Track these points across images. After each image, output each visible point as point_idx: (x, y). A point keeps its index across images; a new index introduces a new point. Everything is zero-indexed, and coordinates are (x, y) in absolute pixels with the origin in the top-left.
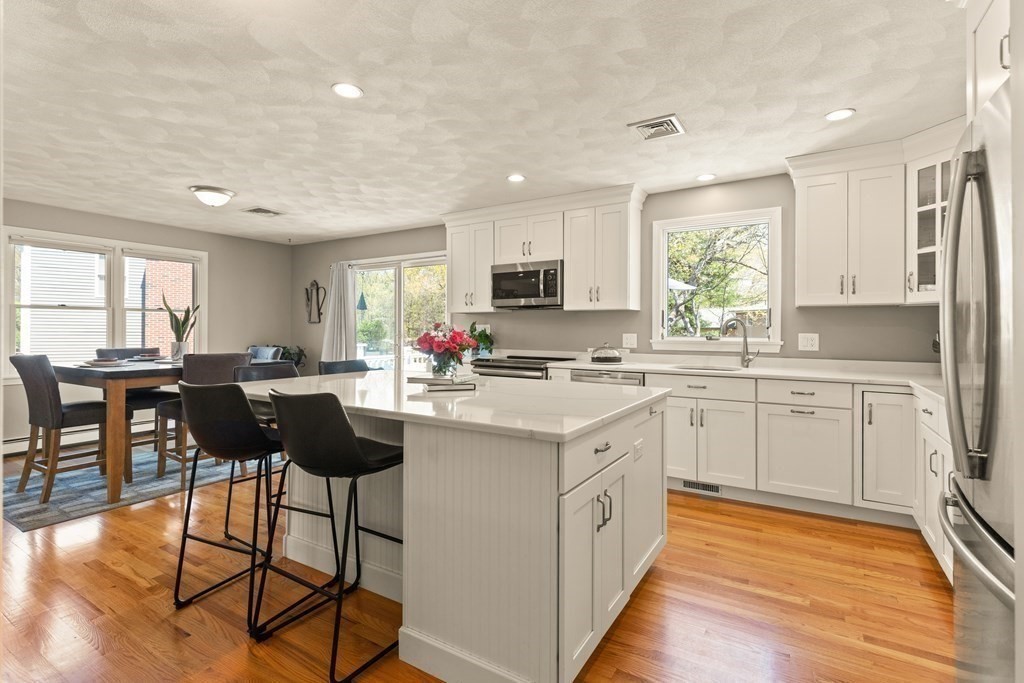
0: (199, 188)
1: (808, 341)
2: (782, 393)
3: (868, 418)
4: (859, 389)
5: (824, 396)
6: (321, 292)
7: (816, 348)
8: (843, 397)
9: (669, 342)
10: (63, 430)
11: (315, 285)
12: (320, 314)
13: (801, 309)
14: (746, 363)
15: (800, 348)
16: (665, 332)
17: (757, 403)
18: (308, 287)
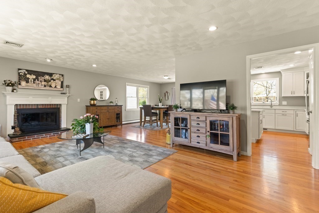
0: (165, 76)
1: (285, 103)
2: (280, 112)
3: (297, 115)
4: (295, 110)
5: (288, 112)
6: (169, 94)
7: (286, 104)
8: (292, 112)
9: (254, 103)
10: (153, 117)
11: (167, 92)
12: (168, 98)
13: (283, 97)
14: (271, 107)
15: (283, 104)
16: (253, 101)
17: (275, 113)
18: (165, 92)
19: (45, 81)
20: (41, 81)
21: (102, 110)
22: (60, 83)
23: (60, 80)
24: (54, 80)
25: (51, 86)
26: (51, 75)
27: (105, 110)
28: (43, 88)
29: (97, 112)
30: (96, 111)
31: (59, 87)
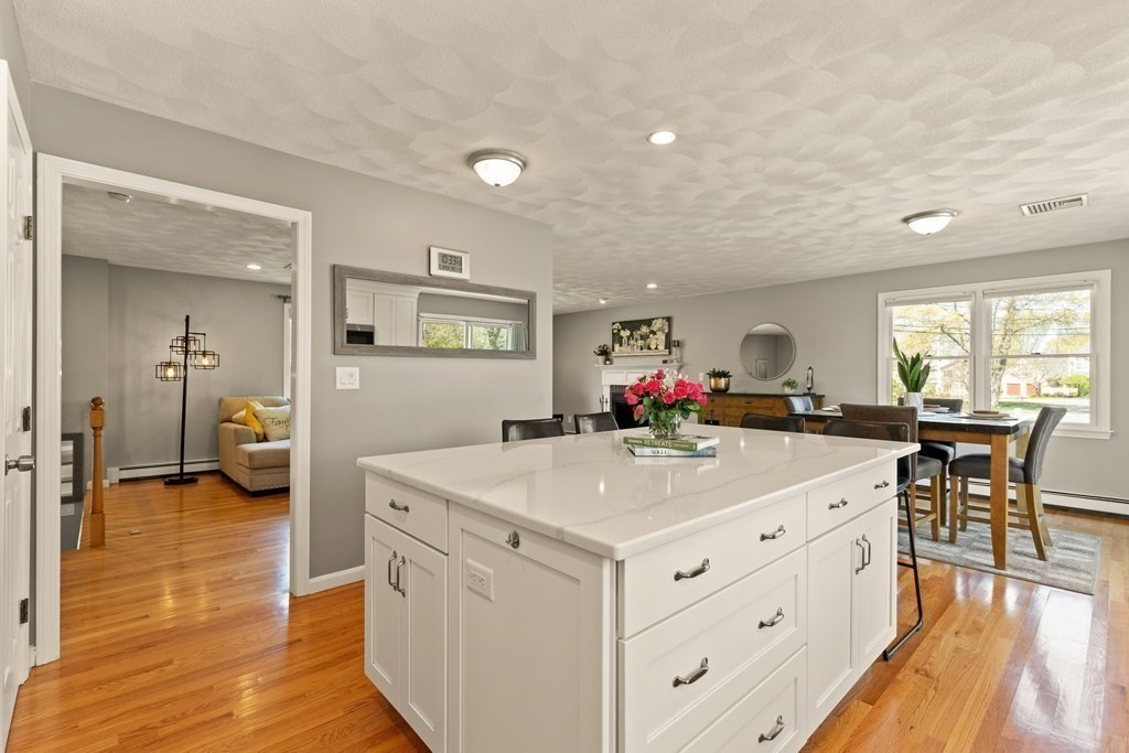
19: (642, 338)
20: (637, 340)
21: (729, 407)
22: (664, 337)
23: (663, 331)
24: (654, 333)
25: (649, 348)
26: (648, 322)
27: (738, 407)
28: (638, 352)
29: (712, 411)
30: (710, 408)
31: (661, 347)
